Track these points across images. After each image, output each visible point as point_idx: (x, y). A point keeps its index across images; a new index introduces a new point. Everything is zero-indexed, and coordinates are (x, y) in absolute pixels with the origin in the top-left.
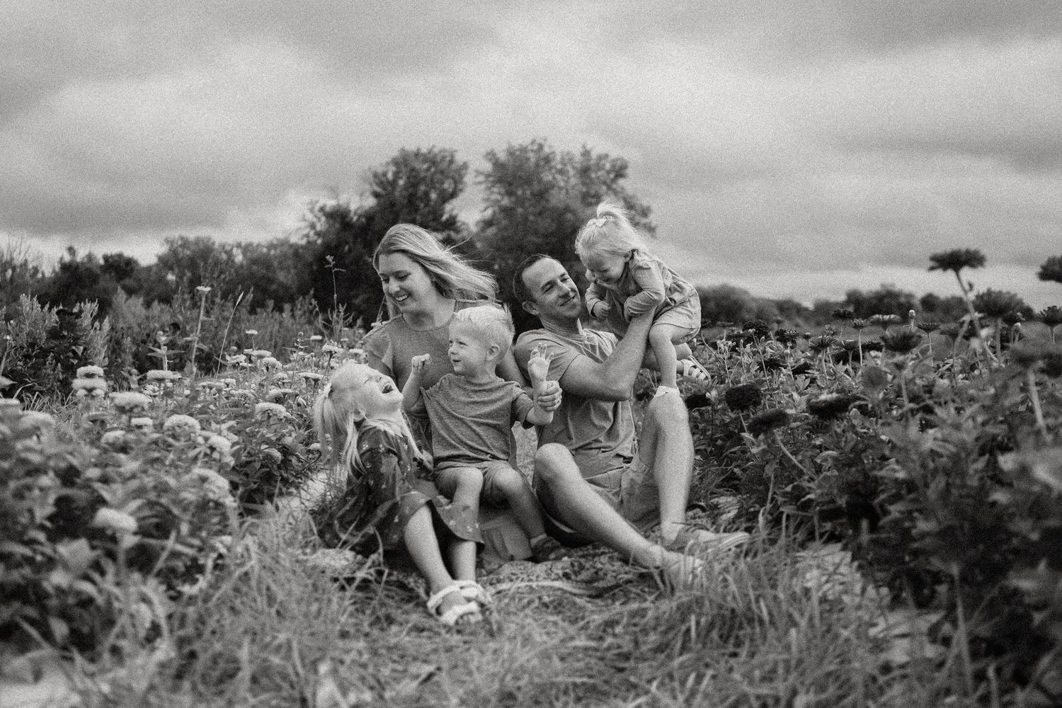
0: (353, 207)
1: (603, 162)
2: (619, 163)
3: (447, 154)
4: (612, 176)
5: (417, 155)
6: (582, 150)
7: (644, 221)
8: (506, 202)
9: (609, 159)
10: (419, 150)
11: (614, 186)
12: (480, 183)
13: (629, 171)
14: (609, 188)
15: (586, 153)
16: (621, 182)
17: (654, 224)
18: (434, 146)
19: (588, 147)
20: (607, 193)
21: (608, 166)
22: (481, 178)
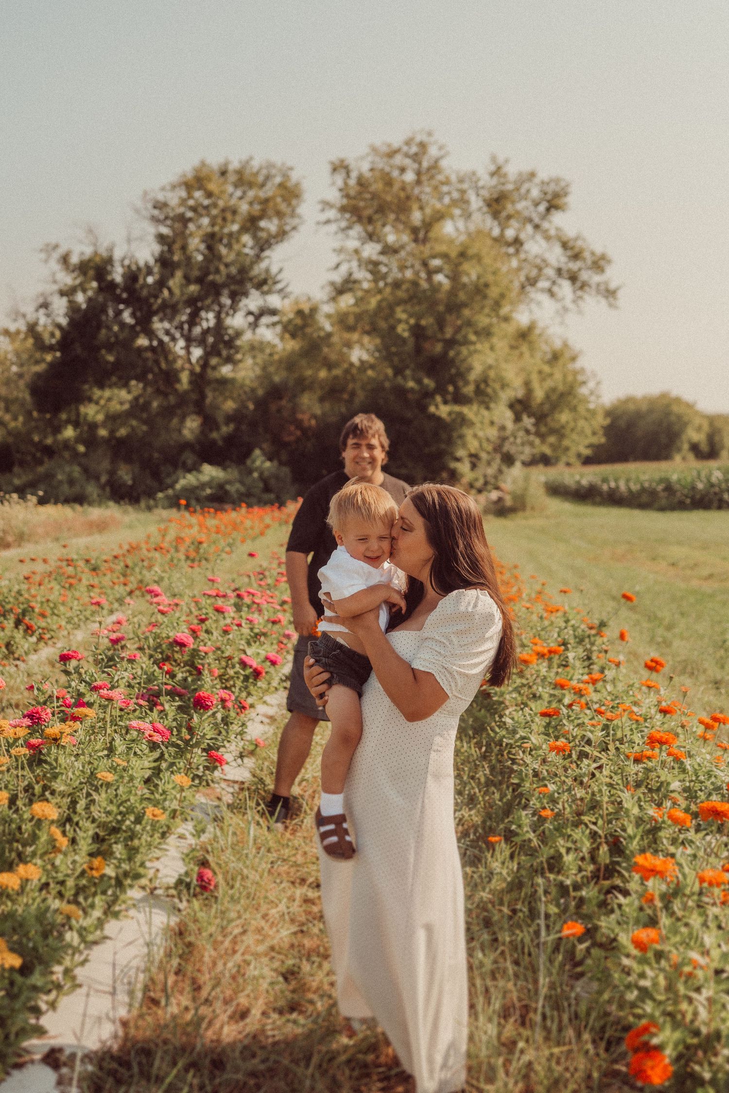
0: (117, 255)
1: (526, 186)
2: (552, 188)
3: (274, 172)
4: (542, 208)
5: (223, 173)
6: (493, 168)
7: (596, 278)
8: (371, 250)
9: (537, 180)
10: (226, 164)
11: (545, 225)
12: (328, 222)
13: (571, 200)
14: (537, 227)
15: (497, 172)
16: (558, 219)
17: (612, 286)
18: (251, 158)
19: (501, 160)
20: (533, 237)
21: (535, 193)
22: (332, 214)
